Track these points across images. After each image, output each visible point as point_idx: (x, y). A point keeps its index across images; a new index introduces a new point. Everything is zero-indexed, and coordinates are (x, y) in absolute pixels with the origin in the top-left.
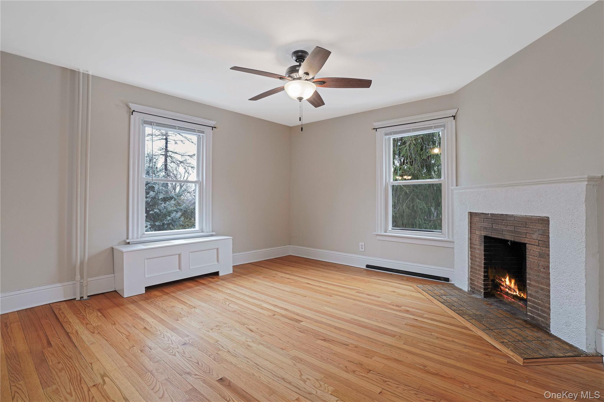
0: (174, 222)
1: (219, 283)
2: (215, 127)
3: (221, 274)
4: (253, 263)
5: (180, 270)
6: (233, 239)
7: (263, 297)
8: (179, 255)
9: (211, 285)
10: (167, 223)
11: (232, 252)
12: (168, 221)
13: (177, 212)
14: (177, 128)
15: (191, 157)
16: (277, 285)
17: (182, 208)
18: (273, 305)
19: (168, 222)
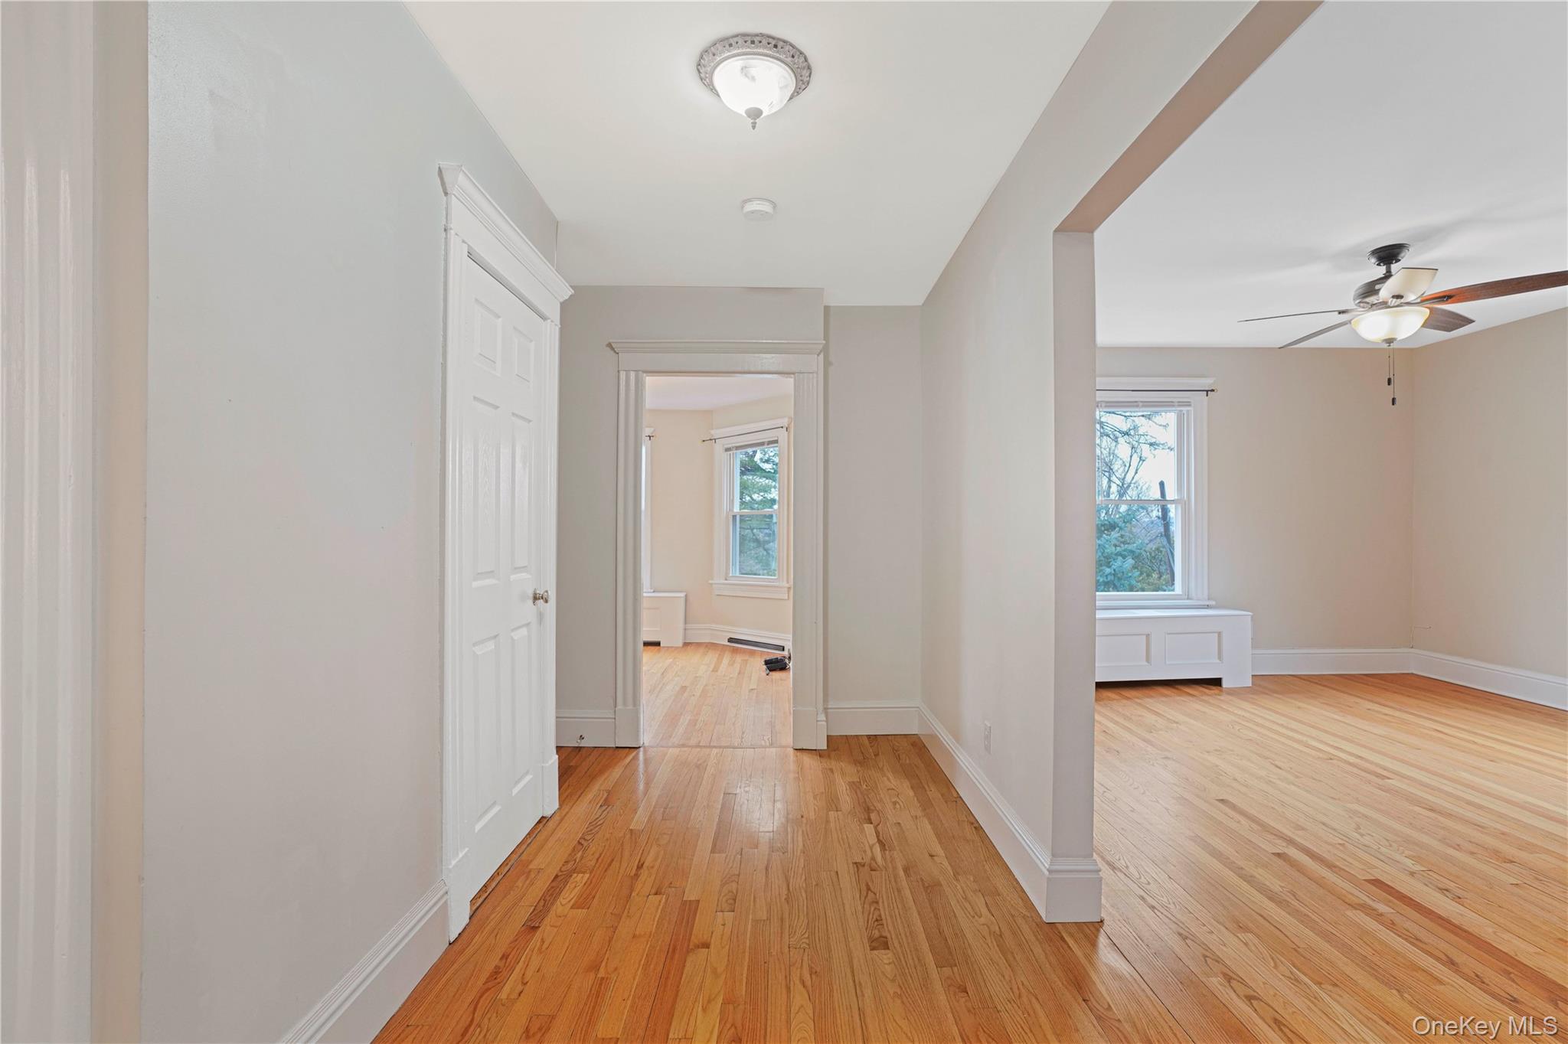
0: (1119, 579)
1: (1222, 698)
2: (1213, 390)
3: (1225, 684)
4: (1303, 677)
5: (1148, 662)
6: (1252, 617)
7: (1314, 733)
8: (1148, 636)
9: (1205, 698)
10: (1103, 581)
11: (1250, 646)
12: (1107, 576)
13: (1124, 557)
14: (1141, 404)
15: (1149, 419)
16: (1349, 719)
17: (1134, 549)
18: (1332, 746)
19: (1106, 580)
